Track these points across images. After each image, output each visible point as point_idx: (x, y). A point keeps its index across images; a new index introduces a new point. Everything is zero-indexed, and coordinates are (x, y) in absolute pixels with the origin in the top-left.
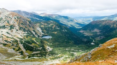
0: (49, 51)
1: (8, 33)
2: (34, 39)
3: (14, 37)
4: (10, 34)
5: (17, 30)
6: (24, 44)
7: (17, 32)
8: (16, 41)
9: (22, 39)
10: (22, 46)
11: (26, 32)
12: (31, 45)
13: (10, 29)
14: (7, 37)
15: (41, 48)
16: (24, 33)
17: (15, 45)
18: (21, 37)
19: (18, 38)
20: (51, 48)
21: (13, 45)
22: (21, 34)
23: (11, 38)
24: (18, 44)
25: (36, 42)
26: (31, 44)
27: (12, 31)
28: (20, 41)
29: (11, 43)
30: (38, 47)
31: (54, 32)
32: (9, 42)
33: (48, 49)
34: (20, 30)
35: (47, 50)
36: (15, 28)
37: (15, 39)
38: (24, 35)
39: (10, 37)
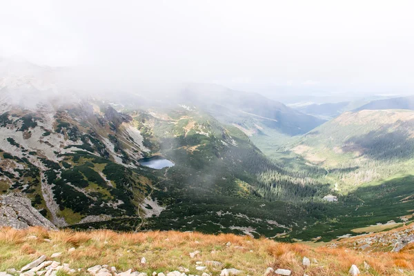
0: (149, 214)
1: (11, 141)
2: (99, 169)
3: (32, 158)
4: (18, 145)
5: (48, 133)
6: (59, 183)
7: (45, 139)
8: (34, 172)
9: (56, 166)
10: (51, 192)
11: (80, 143)
12: (82, 191)
13: (24, 128)
14: (7, 156)
15: (120, 202)
16: (71, 143)
17: (25, 187)
18: (56, 160)
19: (45, 161)
20: (160, 204)
21: (17, 185)
22: (57, 148)
23: (19, 161)
24: (37, 182)
25: (105, 178)
26: (84, 185)
27: (28, 136)
28: (46, 173)
29: (11, 176)
30: (109, 199)
31: (185, 148)
32: (7, 174)
33: (149, 207)
34: (58, 131)
35: (142, 211)
36: (39, 124)
37: (30, 165)
38: (69, 151)
39: (16, 158)
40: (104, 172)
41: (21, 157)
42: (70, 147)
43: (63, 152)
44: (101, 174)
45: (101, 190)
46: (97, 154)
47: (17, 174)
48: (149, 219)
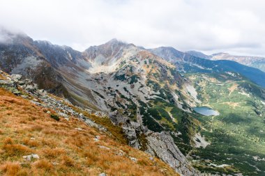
0: (198, 145)
1: (125, 89)
2: (168, 110)
3: (134, 99)
4: (128, 91)
5: (142, 86)
6: (146, 115)
7: (141, 89)
8: (134, 107)
9: (145, 105)
10: (141, 119)
11: (158, 93)
12: (158, 122)
13: (131, 83)
14: (123, 97)
15: (180, 133)
16: (154, 92)
17: (129, 114)
18: (145, 102)
19: (139, 101)
20: (207, 140)
21: (126, 113)
22: (146, 95)
23: (128, 100)
24: (135, 113)
25: (171, 116)
26: (159, 118)
27: (133, 87)
28: (140, 108)
29: (124, 108)
30: (173, 130)
31: (229, 103)
32: (122, 106)
33: (198, 141)
34: (147, 85)
35: (193, 142)
36: (139, 81)
37: (132, 103)
38: (152, 97)
39: (126, 98)
40: (171, 112)
41: (129, 98)
42: (153, 95)
43: (149, 97)
44: (169, 113)
45: (168, 123)
46: (167, 101)
47: (126, 107)
48: (198, 149)
